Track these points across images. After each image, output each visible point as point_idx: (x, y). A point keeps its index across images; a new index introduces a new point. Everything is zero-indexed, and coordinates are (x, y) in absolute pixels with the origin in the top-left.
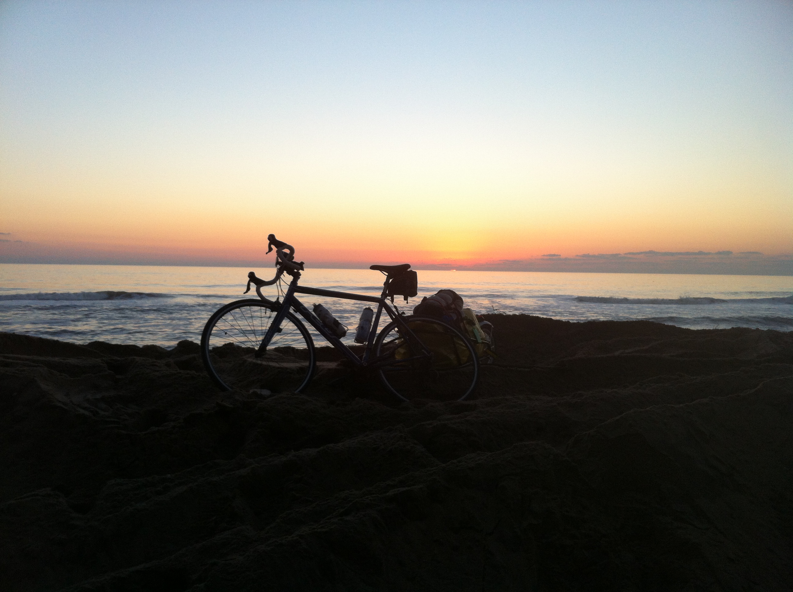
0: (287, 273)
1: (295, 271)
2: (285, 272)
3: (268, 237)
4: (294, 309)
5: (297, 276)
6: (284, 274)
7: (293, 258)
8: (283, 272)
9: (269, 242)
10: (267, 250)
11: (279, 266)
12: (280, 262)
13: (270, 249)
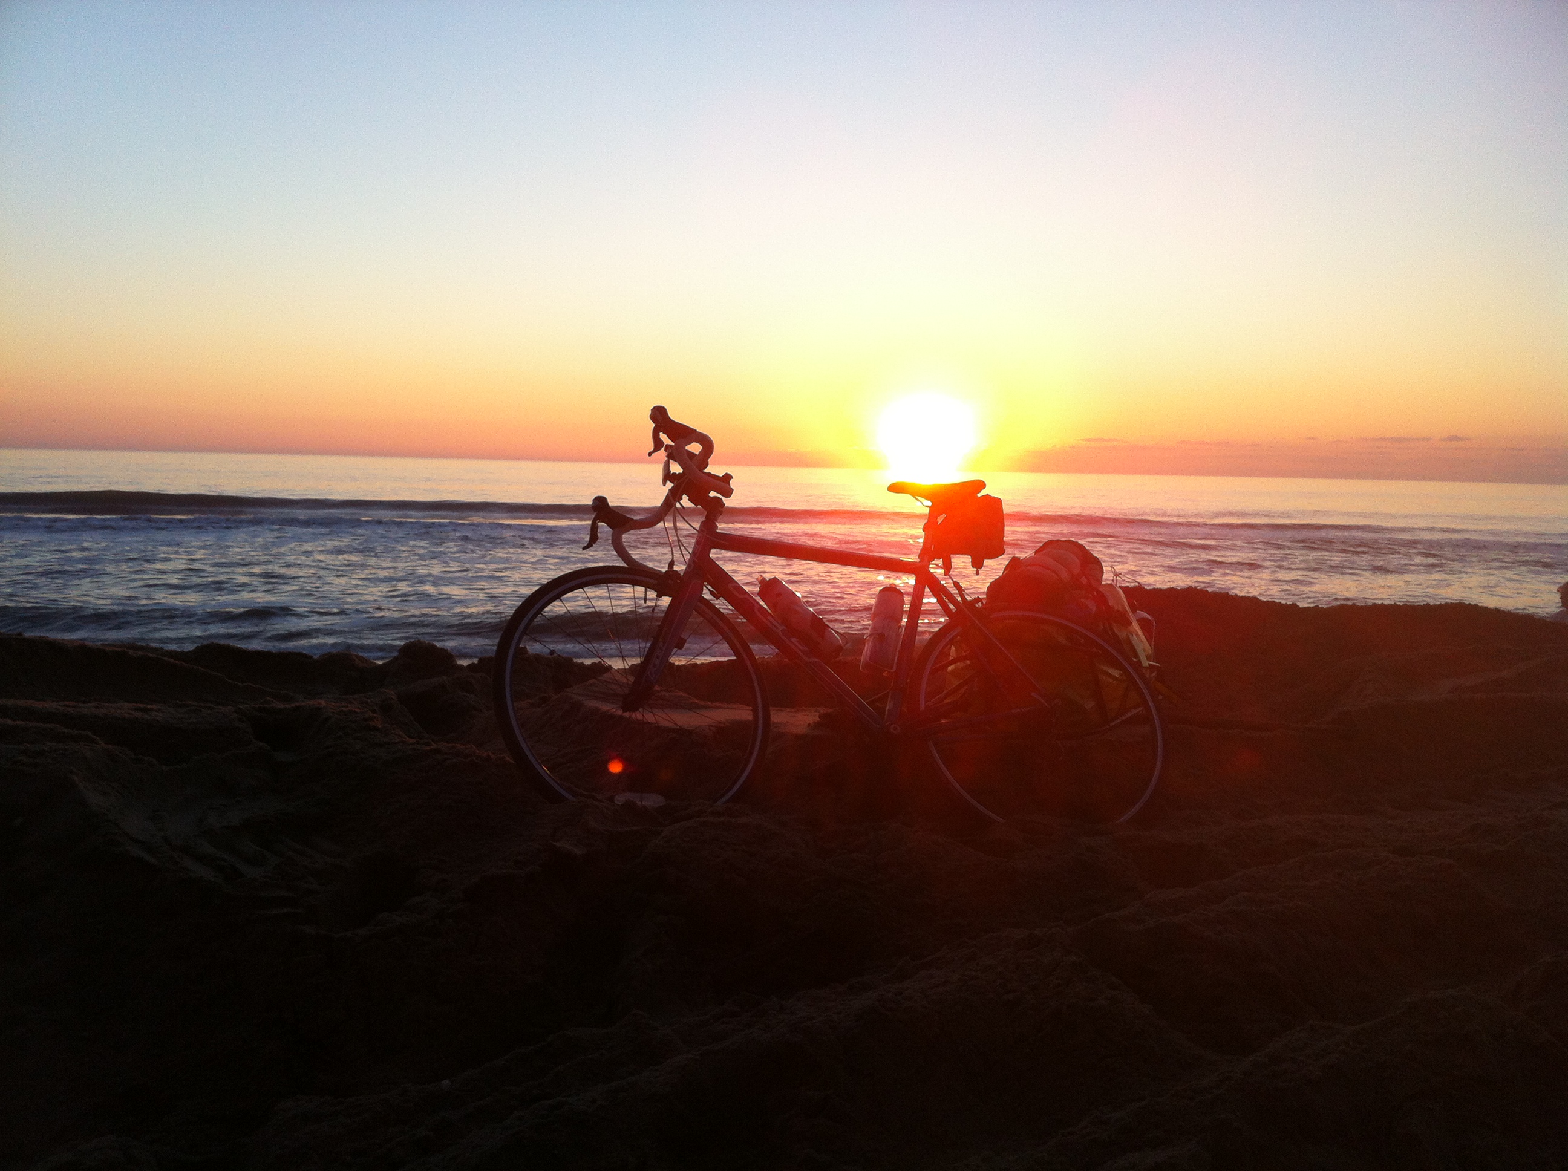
4: (712, 589)
5: (714, 509)
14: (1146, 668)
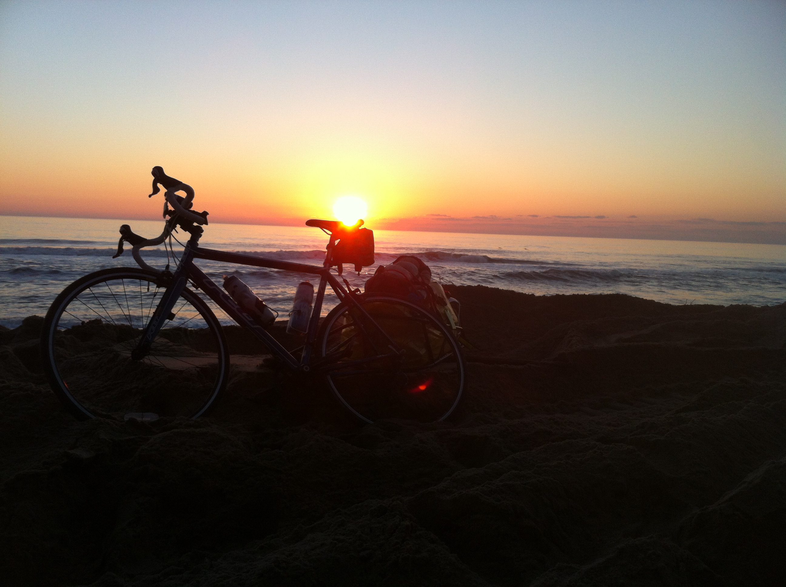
0: (180, 227)
1: (195, 224)
2: (178, 226)
3: (151, 170)
4: (194, 283)
5: (196, 233)
6: (176, 228)
7: (191, 205)
8: (176, 227)
9: (153, 178)
10: (151, 191)
11: (168, 217)
12: (171, 210)
13: (156, 190)
14: (455, 329)
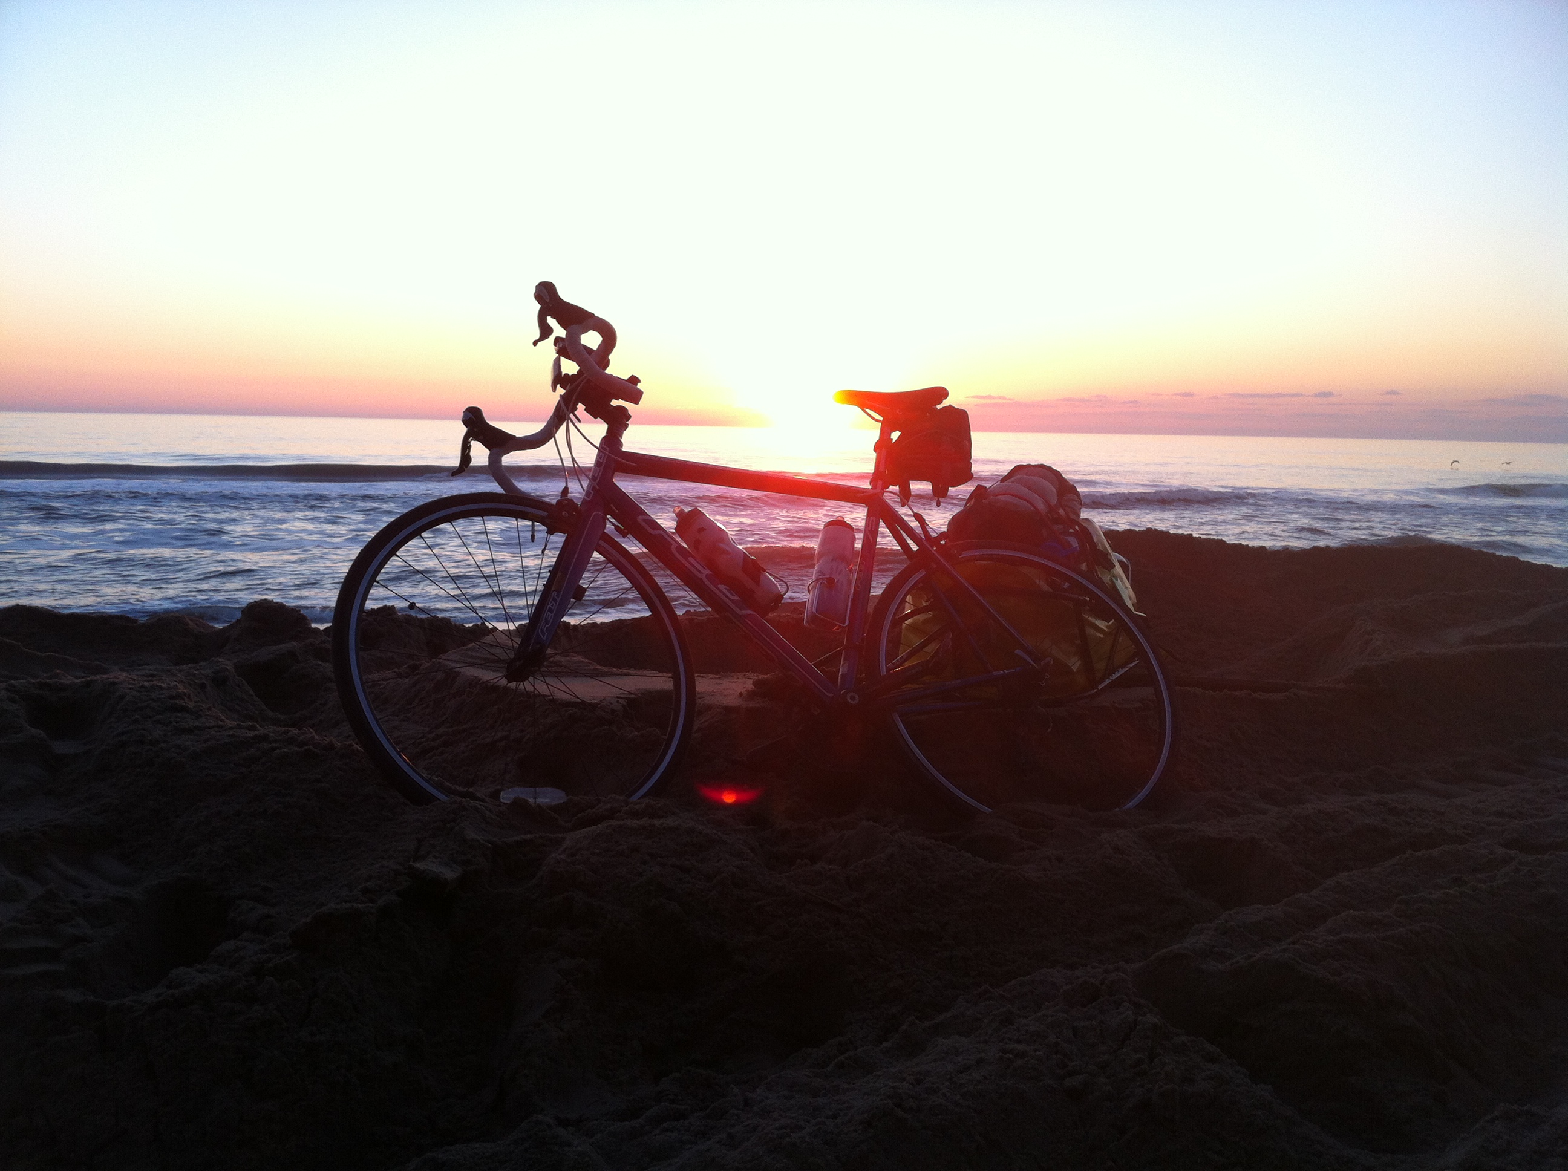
0: (585, 410)
1: (613, 403)
4: (616, 523)
5: (618, 422)
8: (576, 409)
12: (567, 375)
